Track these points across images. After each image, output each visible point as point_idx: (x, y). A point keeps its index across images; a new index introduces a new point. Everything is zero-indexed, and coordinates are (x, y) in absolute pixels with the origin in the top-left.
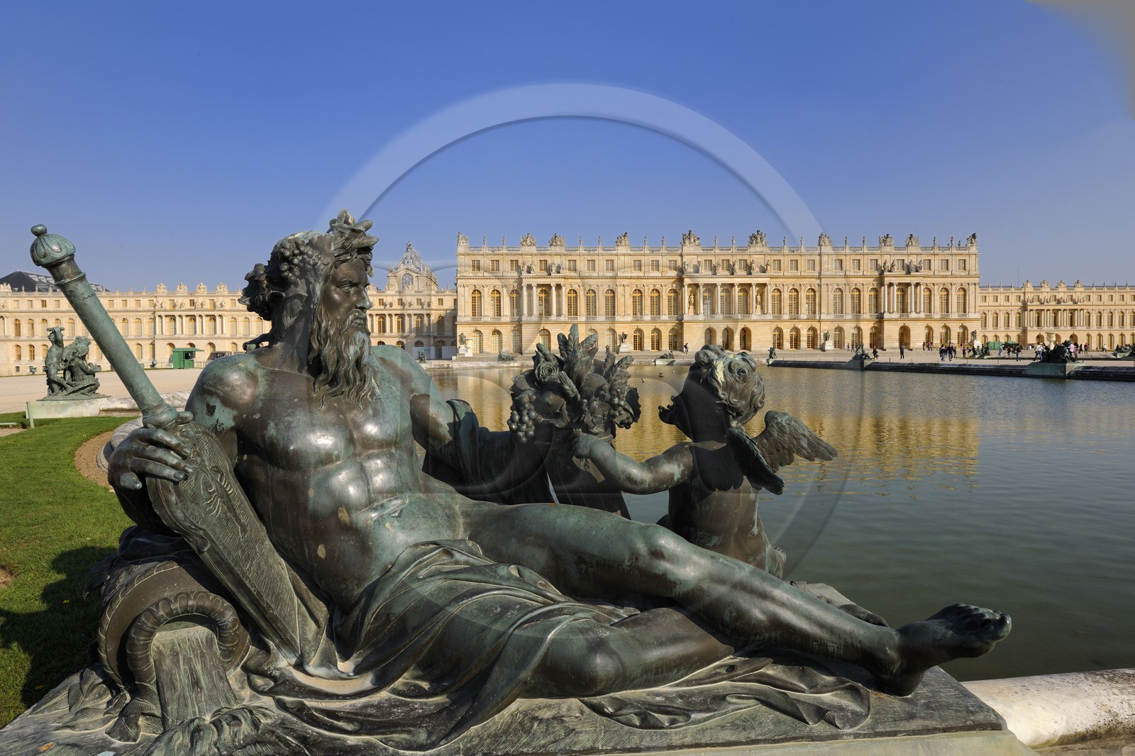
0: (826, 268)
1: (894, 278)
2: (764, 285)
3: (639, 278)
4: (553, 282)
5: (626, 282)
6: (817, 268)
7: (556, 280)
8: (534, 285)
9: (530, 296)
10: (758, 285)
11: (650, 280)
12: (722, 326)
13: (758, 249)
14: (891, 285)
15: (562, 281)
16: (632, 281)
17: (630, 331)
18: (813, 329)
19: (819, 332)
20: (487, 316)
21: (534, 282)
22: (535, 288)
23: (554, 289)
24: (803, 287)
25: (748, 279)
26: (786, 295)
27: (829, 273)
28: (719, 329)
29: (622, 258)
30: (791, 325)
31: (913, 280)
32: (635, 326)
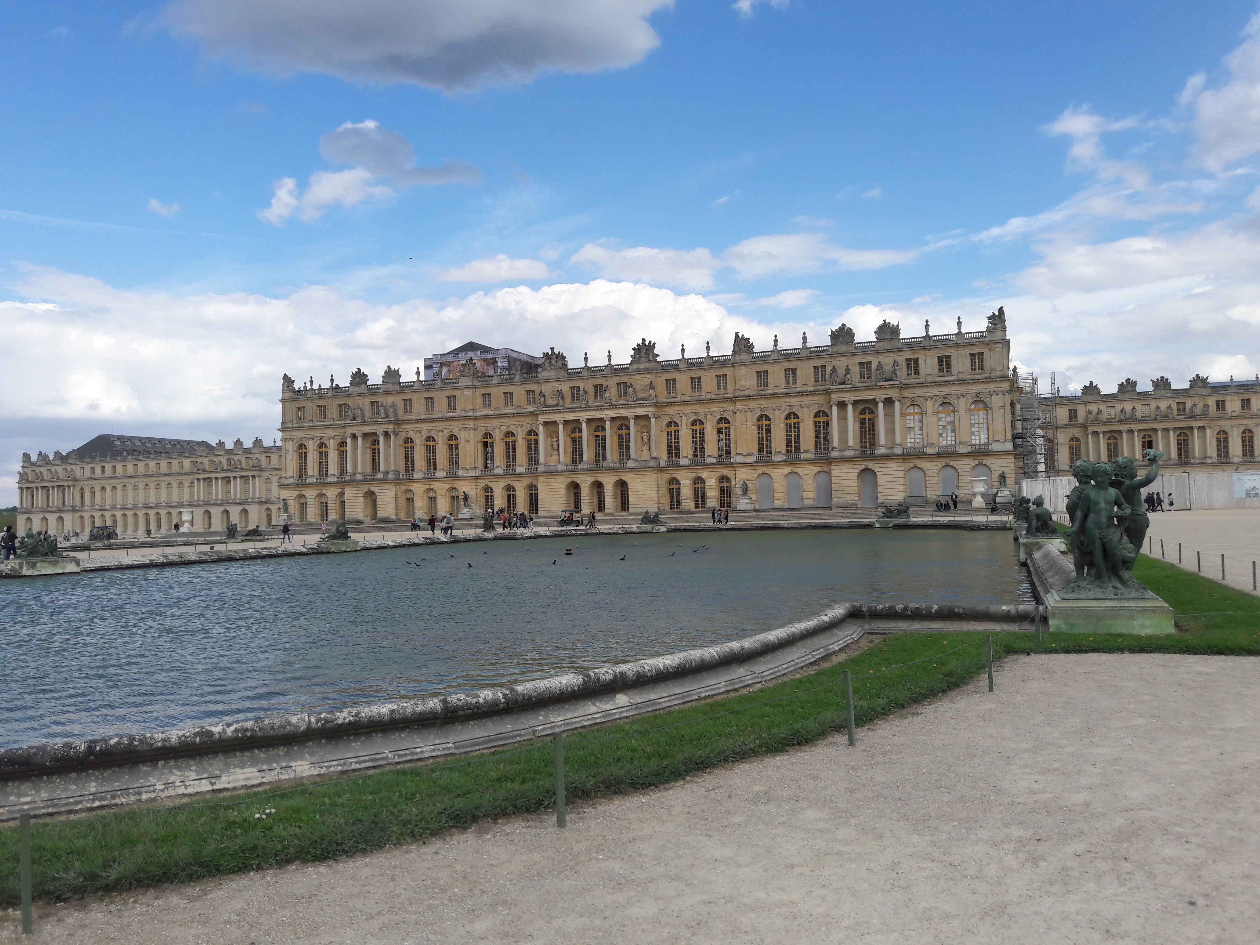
0: (743, 386)
1: (848, 394)
2: (646, 417)
3: (487, 417)
4: (379, 430)
5: (470, 424)
6: (730, 388)
7: (383, 426)
8: (358, 434)
9: (355, 448)
10: (637, 418)
11: (502, 420)
12: (588, 479)
13: (642, 366)
14: (842, 405)
15: (390, 428)
16: (481, 422)
17: (472, 489)
18: (723, 479)
19: (733, 483)
20: (313, 476)
21: (359, 431)
22: (360, 439)
23: (381, 439)
24: (709, 416)
25: (622, 411)
26: (685, 432)
27: (747, 393)
28: (585, 482)
29: (468, 393)
30: (692, 474)
31: (880, 395)
32: (482, 484)
